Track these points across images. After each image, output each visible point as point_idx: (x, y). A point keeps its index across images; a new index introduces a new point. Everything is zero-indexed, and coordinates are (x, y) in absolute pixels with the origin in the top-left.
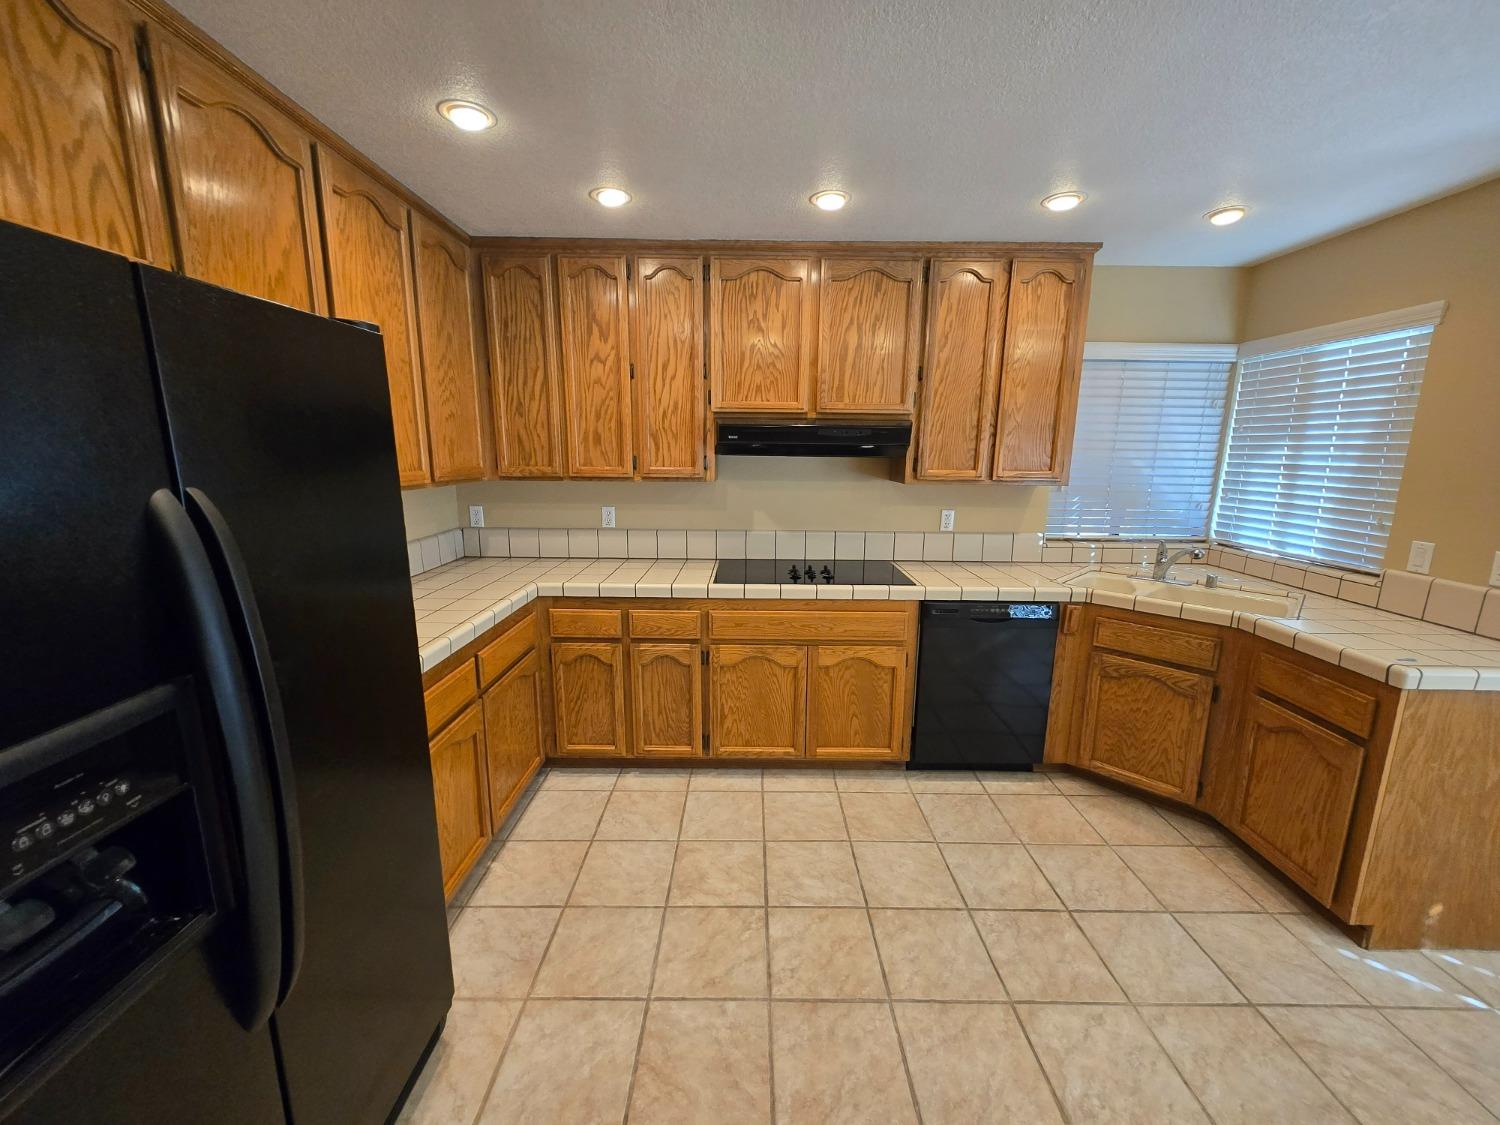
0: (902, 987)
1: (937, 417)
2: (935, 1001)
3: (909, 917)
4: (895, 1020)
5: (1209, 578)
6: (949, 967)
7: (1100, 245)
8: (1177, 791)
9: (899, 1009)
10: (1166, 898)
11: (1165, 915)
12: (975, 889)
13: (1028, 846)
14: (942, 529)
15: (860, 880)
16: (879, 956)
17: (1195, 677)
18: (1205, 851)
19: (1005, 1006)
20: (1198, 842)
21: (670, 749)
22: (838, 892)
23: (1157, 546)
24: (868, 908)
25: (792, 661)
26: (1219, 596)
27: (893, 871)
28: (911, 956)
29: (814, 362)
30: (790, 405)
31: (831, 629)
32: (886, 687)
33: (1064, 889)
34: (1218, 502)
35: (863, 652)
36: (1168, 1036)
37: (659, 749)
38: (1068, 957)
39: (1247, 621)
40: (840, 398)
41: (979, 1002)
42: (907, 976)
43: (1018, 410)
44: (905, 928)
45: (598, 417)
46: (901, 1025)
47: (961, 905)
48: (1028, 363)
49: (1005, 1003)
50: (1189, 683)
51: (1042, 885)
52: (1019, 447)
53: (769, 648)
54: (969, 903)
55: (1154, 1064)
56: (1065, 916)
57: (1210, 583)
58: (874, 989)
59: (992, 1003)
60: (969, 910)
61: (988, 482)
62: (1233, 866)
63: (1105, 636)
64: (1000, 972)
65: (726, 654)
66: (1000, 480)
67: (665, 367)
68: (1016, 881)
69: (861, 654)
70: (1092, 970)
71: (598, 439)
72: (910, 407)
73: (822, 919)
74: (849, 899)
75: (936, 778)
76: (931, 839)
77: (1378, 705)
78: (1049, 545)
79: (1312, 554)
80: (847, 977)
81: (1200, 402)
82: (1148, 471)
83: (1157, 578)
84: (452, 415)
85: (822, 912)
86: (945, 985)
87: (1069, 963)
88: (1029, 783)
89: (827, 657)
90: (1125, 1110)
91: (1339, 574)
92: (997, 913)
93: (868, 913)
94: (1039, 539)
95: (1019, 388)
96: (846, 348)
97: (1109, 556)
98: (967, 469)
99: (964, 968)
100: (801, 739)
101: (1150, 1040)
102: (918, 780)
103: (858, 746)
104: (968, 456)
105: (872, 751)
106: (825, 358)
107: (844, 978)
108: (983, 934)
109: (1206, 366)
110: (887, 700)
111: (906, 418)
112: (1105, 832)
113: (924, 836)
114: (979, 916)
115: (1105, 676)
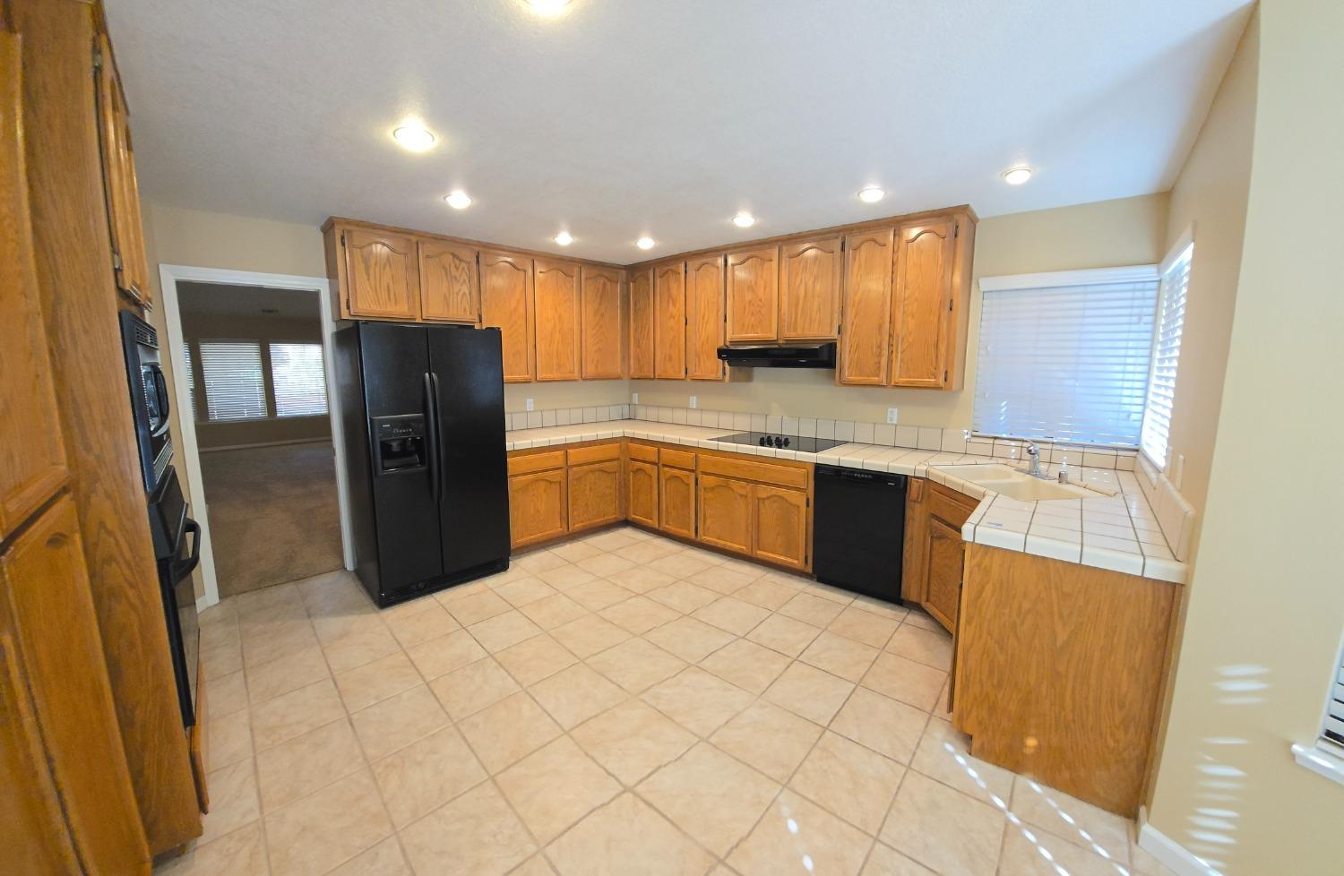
1: (854, 340)
5: (1060, 474)
10: (869, 680)
11: (852, 684)
13: (826, 631)
15: (702, 607)
21: (678, 530)
24: (686, 615)
25: (744, 492)
29: (779, 310)
30: (768, 335)
35: (781, 492)
37: (672, 528)
40: (795, 330)
43: (910, 334)
45: (671, 347)
52: (911, 360)
60: (741, 638)
65: (707, 481)
66: (897, 385)
67: (703, 318)
69: (780, 494)
71: (670, 358)
72: (835, 334)
74: (683, 609)
76: (774, 610)
78: (974, 440)
84: (600, 350)
88: (889, 610)
89: (763, 492)
93: (683, 616)
94: (965, 434)
96: (798, 298)
98: (874, 376)
100: (750, 542)
103: (781, 555)
104: (875, 367)
105: (789, 560)
106: (785, 306)
109: (1131, 286)
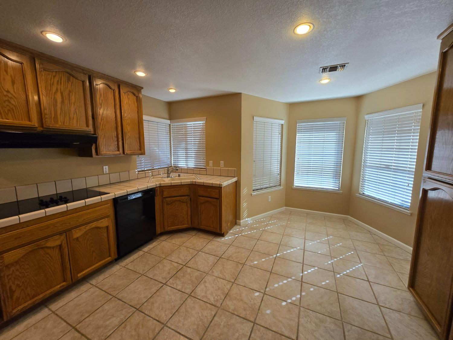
0: (165, 318)
1: (102, 133)
2: (175, 313)
3: (151, 300)
4: (170, 328)
5: (179, 174)
6: (171, 302)
7: (143, 88)
8: (187, 225)
9: (169, 325)
10: (198, 249)
11: (199, 252)
12: (162, 278)
13: (166, 258)
14: (104, 173)
15: (128, 304)
16: (152, 318)
17: (186, 197)
18: (196, 235)
19: (189, 297)
20: (194, 235)
22: (123, 314)
23: (167, 168)
24: (137, 309)
25: (58, 243)
26: (182, 178)
27: (136, 292)
28: (161, 308)
30: (26, 123)
31: (78, 220)
32: (105, 235)
33: (180, 262)
34: (172, 157)
35: (94, 225)
36: (216, 274)
38: (192, 275)
39: (194, 182)
40: (56, 122)
41: (184, 302)
42: (164, 314)
43: (129, 132)
44: (153, 304)
46: (173, 327)
47: (162, 285)
48: (129, 118)
49: (188, 297)
50: (185, 199)
51: (176, 264)
52: (131, 143)
53: (42, 242)
54: (163, 282)
55: (217, 281)
56: (184, 267)
57: (179, 176)
58: (158, 327)
59: (186, 299)
60: (165, 284)
61: (123, 155)
62: (202, 235)
63: (166, 194)
64: (182, 291)
66: (127, 154)
68: (169, 268)
70: (197, 273)
72: (91, 129)
73: (124, 328)
74: (129, 313)
75: (128, 258)
76: (140, 275)
77: (219, 191)
78: (139, 173)
79: (193, 166)
80: (148, 333)
81: (165, 133)
82: (158, 150)
83: (168, 177)
85: (123, 325)
86: (174, 306)
87: (193, 276)
88: (154, 243)
89: (77, 234)
90: (220, 293)
91: (199, 169)
92: (171, 279)
93: (139, 311)
94: (136, 171)
95: (128, 125)
96: (56, 102)
97: (154, 174)
98: (115, 151)
99: (175, 298)
100: (69, 275)
101: (214, 277)
102: (122, 262)
103: (97, 263)
104: (115, 147)
106: (45, 103)
107: (147, 335)
108: (173, 286)
109: (165, 124)
110: (106, 240)
111: (90, 132)
112: (178, 243)
113: (138, 276)
114: (168, 283)
115: (168, 204)
